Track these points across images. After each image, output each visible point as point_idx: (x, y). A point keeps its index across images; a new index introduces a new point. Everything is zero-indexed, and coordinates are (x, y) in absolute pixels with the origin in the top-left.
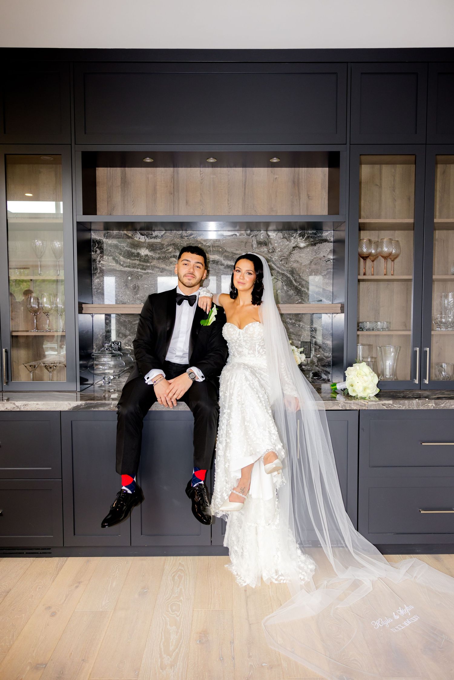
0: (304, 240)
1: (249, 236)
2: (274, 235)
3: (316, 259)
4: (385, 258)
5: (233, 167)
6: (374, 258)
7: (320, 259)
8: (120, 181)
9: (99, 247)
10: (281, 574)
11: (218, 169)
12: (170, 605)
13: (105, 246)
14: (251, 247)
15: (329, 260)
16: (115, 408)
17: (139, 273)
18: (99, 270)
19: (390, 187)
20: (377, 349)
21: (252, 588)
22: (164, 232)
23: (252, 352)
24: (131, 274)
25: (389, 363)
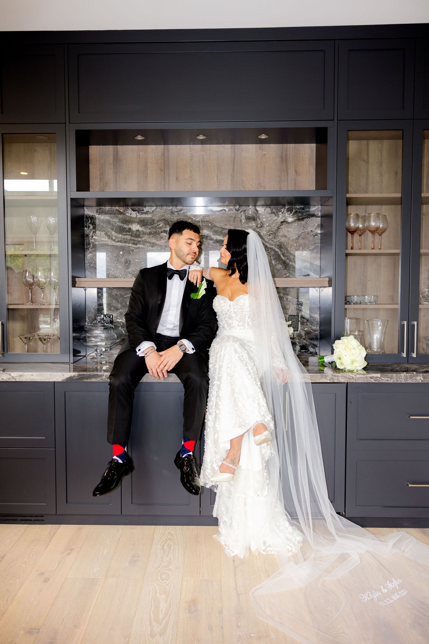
0: (291, 216)
1: (238, 211)
2: (262, 210)
3: (304, 234)
4: (373, 232)
5: (222, 144)
6: (361, 232)
7: (308, 234)
8: (112, 158)
9: (92, 223)
10: (268, 545)
11: (208, 146)
12: (159, 574)
13: (97, 222)
14: (240, 223)
15: (316, 235)
16: (107, 379)
17: (130, 248)
18: (91, 245)
19: (377, 162)
20: (364, 323)
21: (240, 559)
22: (154, 208)
23: (242, 324)
24: (122, 248)
25: (377, 337)
